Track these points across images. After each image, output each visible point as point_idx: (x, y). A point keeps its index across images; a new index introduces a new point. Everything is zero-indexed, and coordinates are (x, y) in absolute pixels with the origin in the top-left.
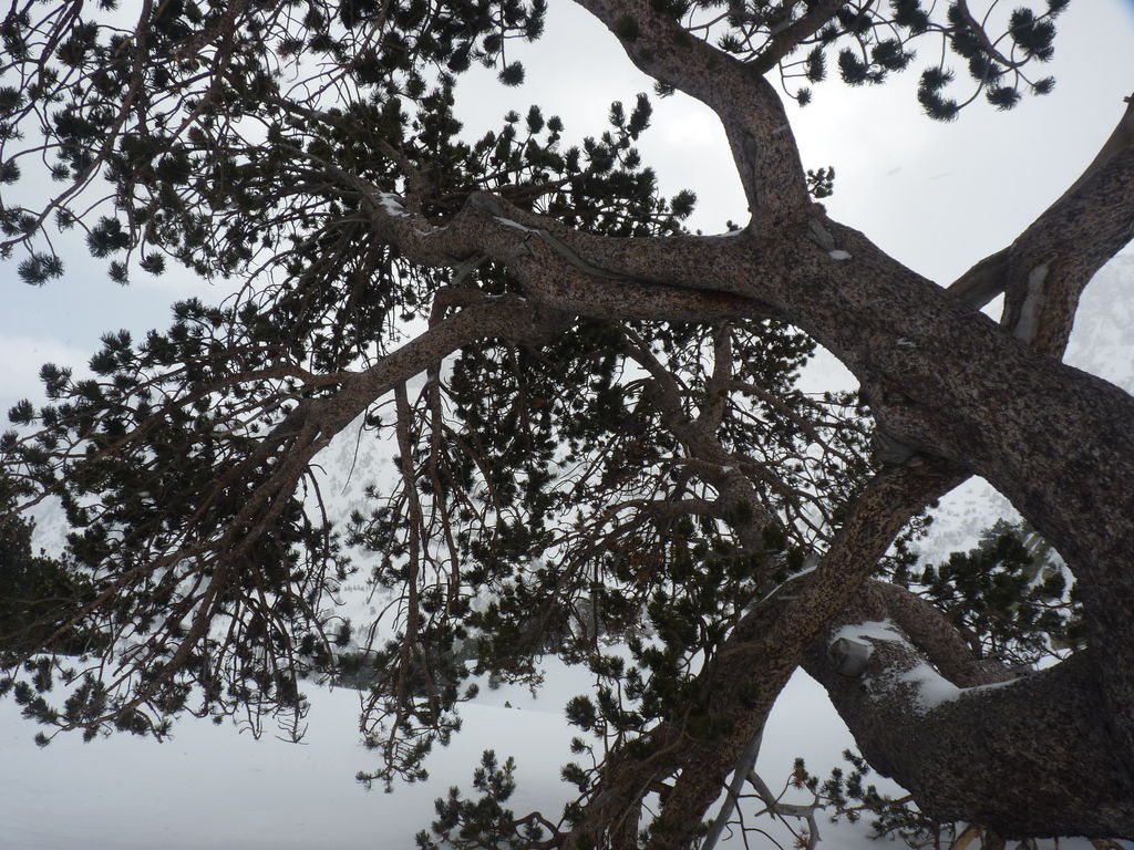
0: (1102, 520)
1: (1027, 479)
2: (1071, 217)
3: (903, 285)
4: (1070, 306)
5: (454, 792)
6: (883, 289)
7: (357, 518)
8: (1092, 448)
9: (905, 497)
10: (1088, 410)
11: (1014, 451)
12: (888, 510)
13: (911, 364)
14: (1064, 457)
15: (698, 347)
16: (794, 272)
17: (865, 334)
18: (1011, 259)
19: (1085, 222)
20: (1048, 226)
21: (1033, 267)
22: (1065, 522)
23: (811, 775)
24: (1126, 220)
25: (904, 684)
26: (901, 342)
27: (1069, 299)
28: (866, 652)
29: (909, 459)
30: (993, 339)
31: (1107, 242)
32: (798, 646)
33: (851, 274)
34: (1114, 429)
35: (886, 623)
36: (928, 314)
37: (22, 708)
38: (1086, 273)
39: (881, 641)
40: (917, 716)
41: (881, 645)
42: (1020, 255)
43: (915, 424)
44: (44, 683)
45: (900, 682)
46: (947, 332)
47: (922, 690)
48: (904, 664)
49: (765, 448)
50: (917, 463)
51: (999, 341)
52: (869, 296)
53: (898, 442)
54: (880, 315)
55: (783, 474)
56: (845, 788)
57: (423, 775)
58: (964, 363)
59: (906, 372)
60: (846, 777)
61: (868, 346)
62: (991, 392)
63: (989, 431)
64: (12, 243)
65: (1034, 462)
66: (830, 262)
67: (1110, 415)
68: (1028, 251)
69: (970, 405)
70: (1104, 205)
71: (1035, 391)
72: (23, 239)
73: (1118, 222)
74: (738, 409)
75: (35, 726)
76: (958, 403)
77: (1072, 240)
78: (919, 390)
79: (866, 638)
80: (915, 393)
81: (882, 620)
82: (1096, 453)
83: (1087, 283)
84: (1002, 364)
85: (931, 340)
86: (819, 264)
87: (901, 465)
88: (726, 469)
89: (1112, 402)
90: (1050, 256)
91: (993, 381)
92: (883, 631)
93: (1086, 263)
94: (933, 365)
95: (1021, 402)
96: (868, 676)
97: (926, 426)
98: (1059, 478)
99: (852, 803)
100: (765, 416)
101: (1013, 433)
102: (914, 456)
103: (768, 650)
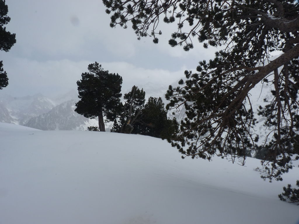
5: (289, 186)
7: (261, 108)
37: (178, 150)
44: (183, 145)
57: (281, 179)
64: (182, 42)
72: (185, 40)
75: (181, 154)
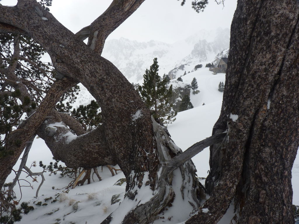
0: (105, 93)
1: (90, 83)
2: (104, 19)
3: (62, 30)
4: (103, 42)
6: (56, 30)
8: (104, 76)
9: (62, 88)
10: (104, 67)
11: (87, 76)
12: (58, 91)
13: (63, 52)
14: (98, 78)
15: (9, 45)
16: (30, 21)
17: (51, 42)
18: (90, 28)
19: (107, 21)
20: (98, 21)
21: (95, 31)
22: (98, 94)
23: (44, 165)
24: (115, 23)
25: (64, 137)
26: (61, 45)
27: (103, 40)
28: (55, 130)
29: (63, 78)
30: (84, 47)
31: (111, 27)
32: (34, 129)
33: (47, 25)
34: (109, 72)
35: (61, 123)
36: (68, 39)
38: (107, 35)
39: (59, 127)
40: (67, 144)
41: (59, 128)
42: (92, 27)
43: (64, 68)
45: (63, 136)
46: (73, 44)
47: (68, 138)
48: (64, 132)
49: (31, 77)
50: (65, 79)
51: (85, 48)
52: (52, 31)
53: (60, 73)
54: (55, 37)
55: (37, 85)
56: (53, 167)
58: (76, 53)
59: (62, 54)
60: (53, 164)
61: (52, 46)
62: (83, 61)
63: (82, 71)
65: (92, 79)
66: (42, 20)
67: (108, 69)
68: (94, 27)
69: (78, 64)
70: (110, 18)
71: (92, 61)
73: (114, 23)
74: (23, 65)
76: (75, 63)
77: (104, 26)
78: (65, 59)
79: (55, 127)
80: (64, 60)
81: (60, 122)
82: (105, 77)
83: (107, 37)
84: (86, 54)
85: (68, 46)
86: (38, 20)
87: (61, 79)
88: (17, 82)
89: (109, 66)
90: (99, 29)
91: (83, 58)
92: (60, 125)
93: (107, 32)
94: (69, 52)
95: (89, 64)
96: (55, 136)
97: (67, 69)
98: (97, 83)
99: (55, 170)
100: (31, 68)
101: (87, 72)
102: (65, 77)
103: (25, 131)
